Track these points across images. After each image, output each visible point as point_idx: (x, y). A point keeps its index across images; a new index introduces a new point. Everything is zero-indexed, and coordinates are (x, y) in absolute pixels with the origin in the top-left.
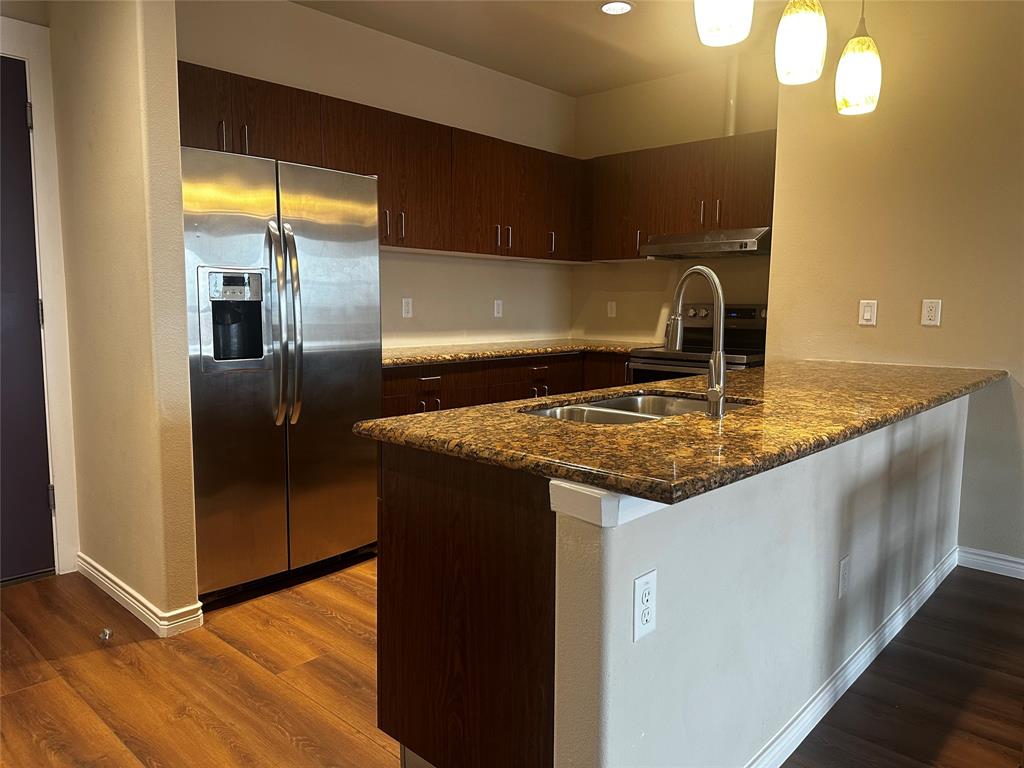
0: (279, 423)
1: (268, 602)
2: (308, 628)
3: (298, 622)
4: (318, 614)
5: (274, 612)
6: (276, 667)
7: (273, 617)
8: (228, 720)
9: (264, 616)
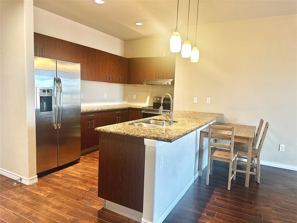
0: (56, 128)
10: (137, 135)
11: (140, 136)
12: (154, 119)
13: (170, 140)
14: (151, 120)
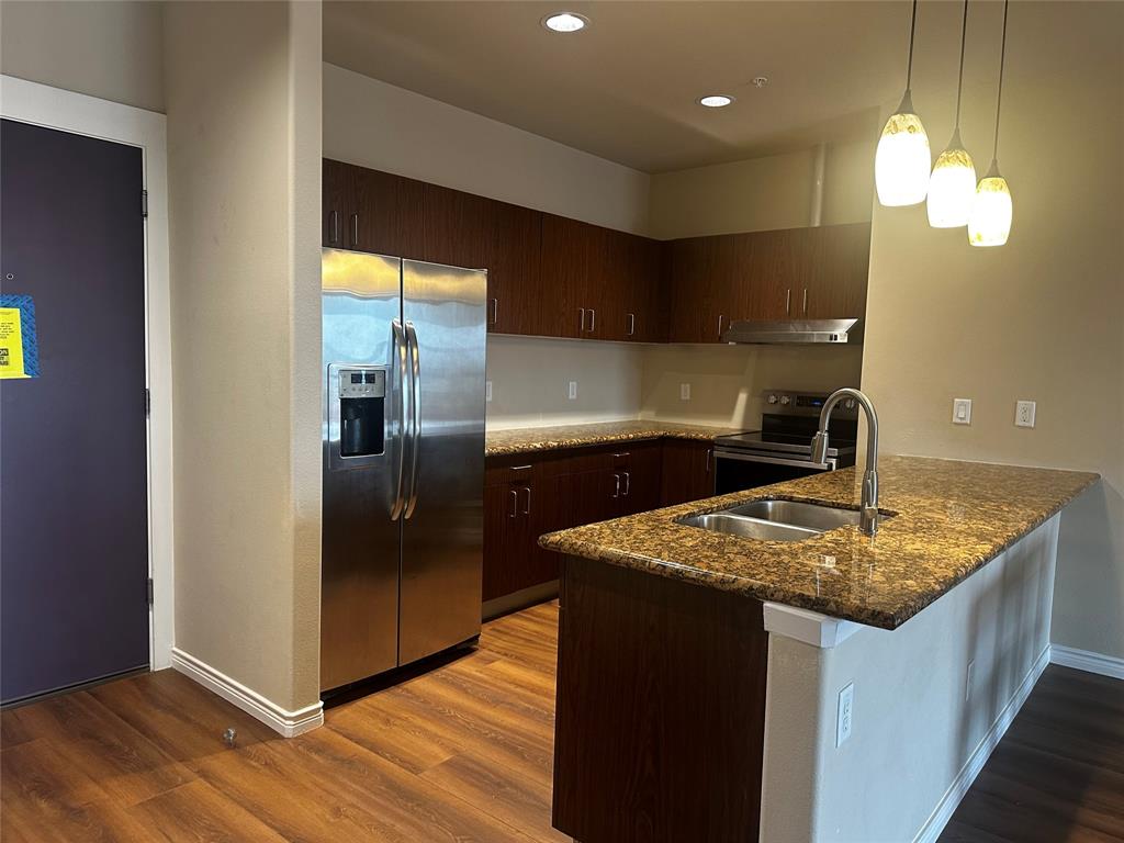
0: (394, 519)
1: (380, 699)
2: (432, 727)
3: (419, 721)
4: (436, 711)
5: (391, 711)
6: (415, 769)
7: (393, 716)
8: (388, 820)
9: (381, 714)
10: (723, 581)
11: (735, 586)
12: (780, 498)
13: (886, 619)
14: (768, 499)
